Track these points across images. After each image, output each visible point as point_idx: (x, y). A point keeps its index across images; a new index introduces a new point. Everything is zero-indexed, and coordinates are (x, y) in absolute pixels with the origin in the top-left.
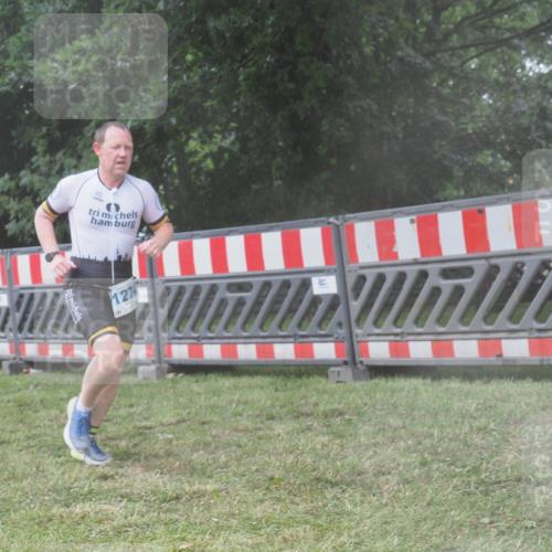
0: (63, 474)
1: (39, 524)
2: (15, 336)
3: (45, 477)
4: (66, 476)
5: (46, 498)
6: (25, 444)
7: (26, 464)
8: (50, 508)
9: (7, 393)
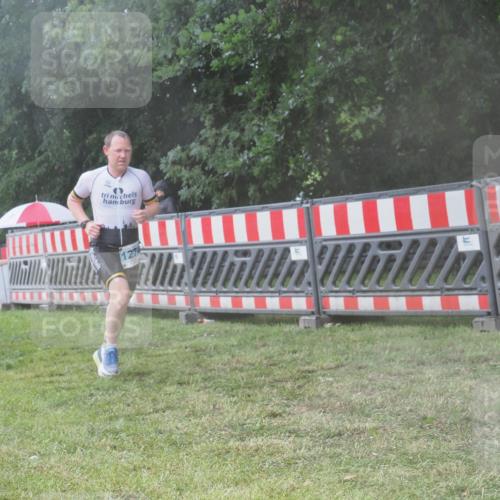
0: (237, 411)
1: (219, 455)
2: (190, 290)
3: (221, 414)
4: (240, 414)
5: (223, 432)
6: (202, 385)
7: (204, 402)
8: (227, 442)
9: (184, 340)
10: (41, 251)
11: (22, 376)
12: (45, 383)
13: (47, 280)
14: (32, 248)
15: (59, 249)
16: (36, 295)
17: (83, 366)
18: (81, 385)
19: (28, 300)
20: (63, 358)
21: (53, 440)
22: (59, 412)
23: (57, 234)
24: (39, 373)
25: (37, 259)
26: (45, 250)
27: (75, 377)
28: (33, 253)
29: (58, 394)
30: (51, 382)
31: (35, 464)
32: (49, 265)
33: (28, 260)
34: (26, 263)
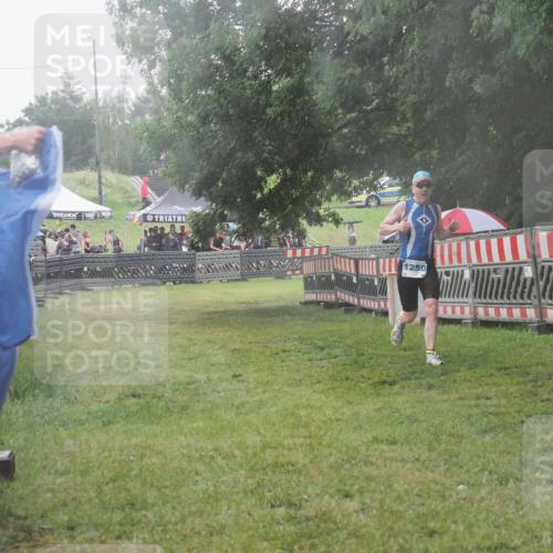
10: (465, 262)
11: (445, 397)
12: (470, 406)
13: (471, 293)
14: (455, 258)
15: (485, 260)
16: (458, 310)
17: (511, 390)
18: (511, 410)
19: (449, 314)
20: (489, 381)
21: (483, 470)
22: (488, 438)
23: (483, 243)
24: (463, 395)
25: (460, 269)
26: (469, 260)
27: (503, 401)
28: (455, 263)
29: (485, 419)
30: (477, 406)
31: (464, 495)
32: (472, 277)
33: (451, 270)
34: (447, 274)
